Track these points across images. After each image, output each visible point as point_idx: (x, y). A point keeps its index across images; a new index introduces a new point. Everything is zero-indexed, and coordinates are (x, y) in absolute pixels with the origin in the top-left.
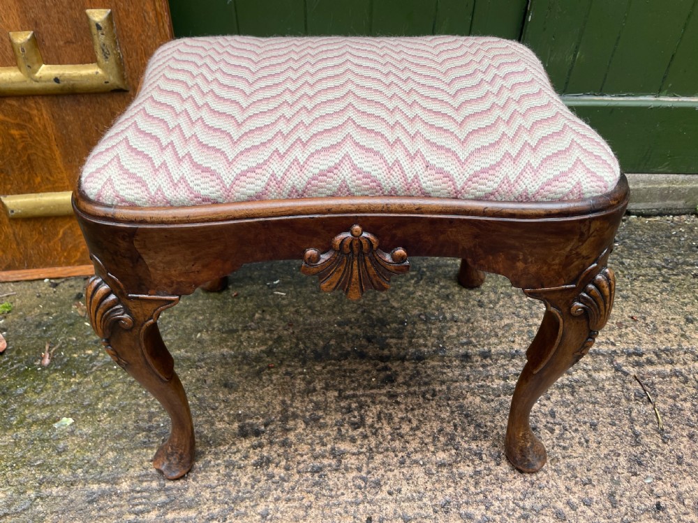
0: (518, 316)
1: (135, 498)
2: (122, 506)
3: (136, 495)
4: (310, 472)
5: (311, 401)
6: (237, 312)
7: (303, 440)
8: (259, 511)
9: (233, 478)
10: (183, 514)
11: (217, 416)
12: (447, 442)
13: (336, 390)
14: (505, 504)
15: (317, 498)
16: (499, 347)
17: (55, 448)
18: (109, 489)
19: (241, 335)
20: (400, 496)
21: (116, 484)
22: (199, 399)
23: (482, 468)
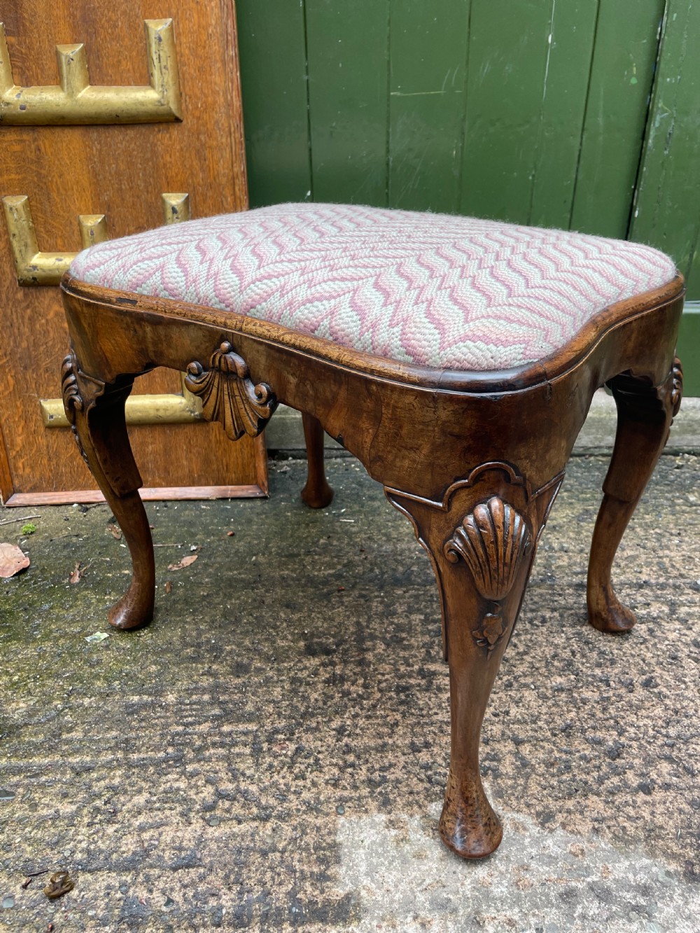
0: (644, 548)
1: (184, 710)
2: (168, 717)
3: (183, 707)
4: (394, 691)
5: (392, 623)
6: (299, 537)
7: (384, 660)
8: (334, 727)
9: (300, 694)
10: (241, 727)
11: (278, 635)
12: (563, 667)
13: (422, 614)
14: (642, 730)
15: (404, 716)
16: (622, 578)
17: (86, 661)
18: (152, 701)
19: (304, 560)
20: (508, 718)
21: (161, 696)
22: (256, 618)
23: (611, 693)
